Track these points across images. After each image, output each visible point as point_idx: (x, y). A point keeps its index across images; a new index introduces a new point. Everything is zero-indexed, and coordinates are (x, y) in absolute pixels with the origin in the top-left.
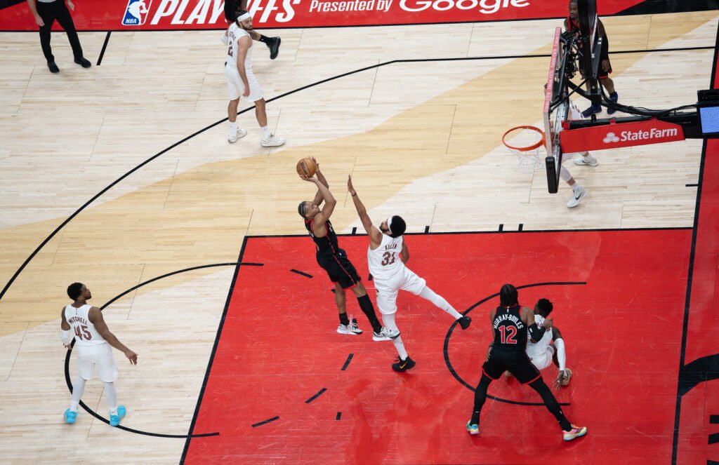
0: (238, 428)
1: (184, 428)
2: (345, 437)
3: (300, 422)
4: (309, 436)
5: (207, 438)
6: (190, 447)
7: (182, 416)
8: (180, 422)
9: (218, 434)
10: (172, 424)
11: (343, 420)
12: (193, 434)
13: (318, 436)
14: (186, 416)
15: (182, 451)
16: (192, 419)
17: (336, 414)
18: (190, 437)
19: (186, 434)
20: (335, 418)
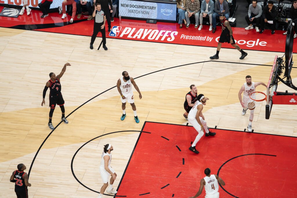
0: (134, 195)
9: (126, 196)
12: (117, 195)
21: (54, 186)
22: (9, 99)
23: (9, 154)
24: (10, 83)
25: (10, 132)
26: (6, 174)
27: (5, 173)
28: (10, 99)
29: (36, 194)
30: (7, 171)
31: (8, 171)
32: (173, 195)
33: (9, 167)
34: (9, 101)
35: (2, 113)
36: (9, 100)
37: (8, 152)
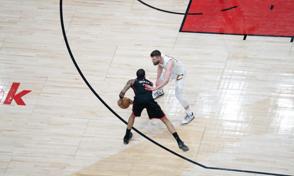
0: (213, 11)
1: (184, 9)
2: (275, 20)
3: (249, 10)
4: (254, 18)
5: (196, 15)
6: (186, 20)
7: (183, 3)
8: (181, 6)
9: (202, 14)
10: (177, 7)
11: (274, 10)
12: (188, 13)
13: (259, 19)
14: (185, 2)
15: (181, 22)
16: (188, 4)
17: (271, 6)
18: (186, 14)
19: (185, 12)
20: (270, 8)
21: (99, 4)
29: (75, 16)
32: (272, 7)
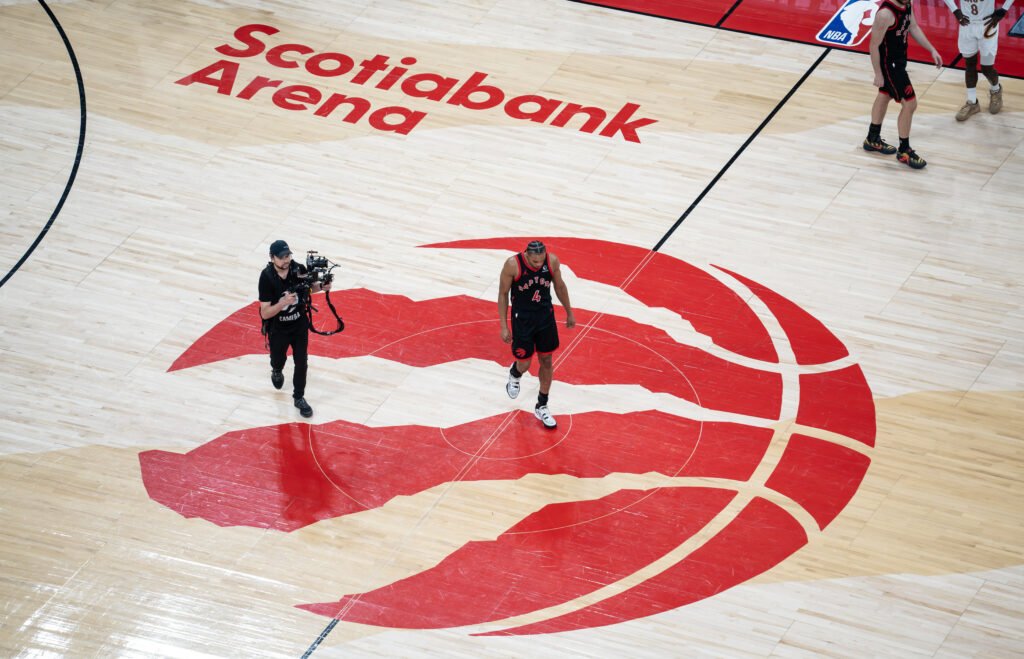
22: (998, 344)
23: (977, 546)
24: (1009, 285)
25: (990, 465)
26: (963, 618)
27: (961, 614)
28: (1002, 345)
30: (966, 611)
31: (970, 608)
33: (977, 597)
34: (998, 351)
35: (966, 392)
36: (999, 347)
37: (976, 538)
